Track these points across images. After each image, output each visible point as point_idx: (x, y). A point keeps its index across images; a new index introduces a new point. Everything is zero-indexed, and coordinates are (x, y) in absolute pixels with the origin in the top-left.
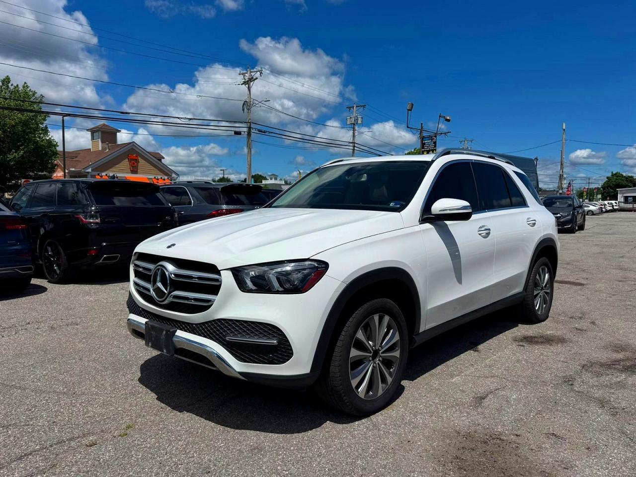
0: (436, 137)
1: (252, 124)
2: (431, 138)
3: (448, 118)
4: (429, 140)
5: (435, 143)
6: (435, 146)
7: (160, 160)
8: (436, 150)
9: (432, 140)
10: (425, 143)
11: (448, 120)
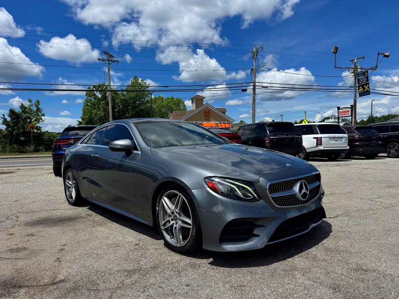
0: (367, 72)
1: (256, 83)
2: (363, 74)
3: (387, 54)
4: (362, 76)
5: (367, 78)
6: (368, 80)
7: (224, 113)
8: (368, 84)
9: (364, 75)
10: (359, 79)
11: (388, 56)
